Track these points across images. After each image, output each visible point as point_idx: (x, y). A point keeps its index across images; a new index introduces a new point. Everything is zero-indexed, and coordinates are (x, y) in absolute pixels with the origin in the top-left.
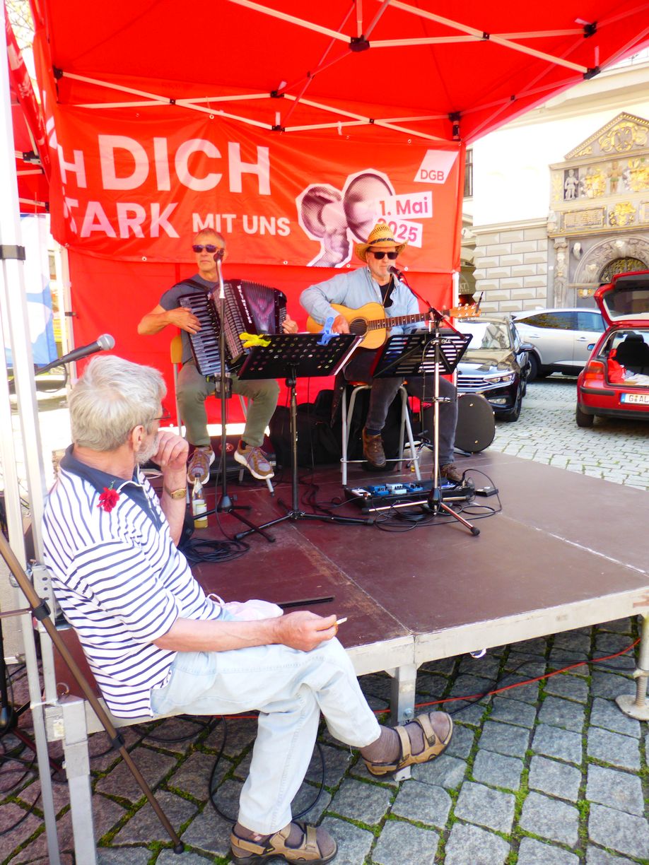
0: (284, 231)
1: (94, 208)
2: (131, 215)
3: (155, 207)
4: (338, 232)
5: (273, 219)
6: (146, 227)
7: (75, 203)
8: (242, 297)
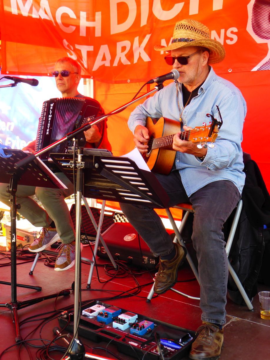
0: (232, 39)
1: (104, 49)
2: (124, 49)
5: (223, 31)
7: (91, 48)
8: (51, 113)
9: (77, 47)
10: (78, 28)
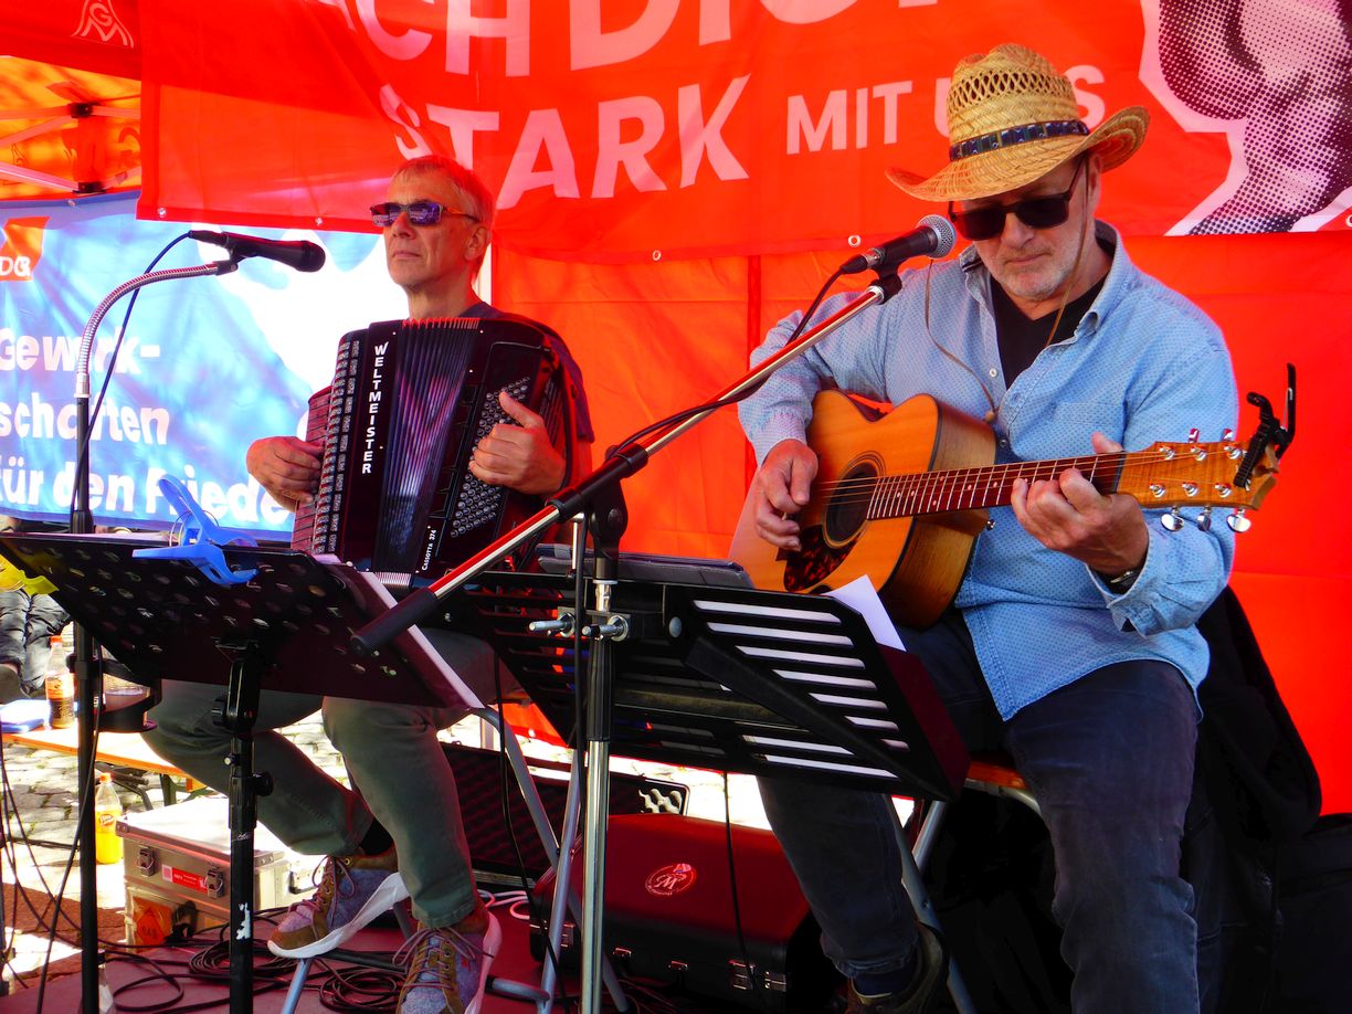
1: (544, 126)
2: (631, 129)
3: (689, 98)
4: (1317, 84)
6: (666, 157)
7: (489, 121)
8: (376, 382)
9: (437, 114)
10: (439, 39)
